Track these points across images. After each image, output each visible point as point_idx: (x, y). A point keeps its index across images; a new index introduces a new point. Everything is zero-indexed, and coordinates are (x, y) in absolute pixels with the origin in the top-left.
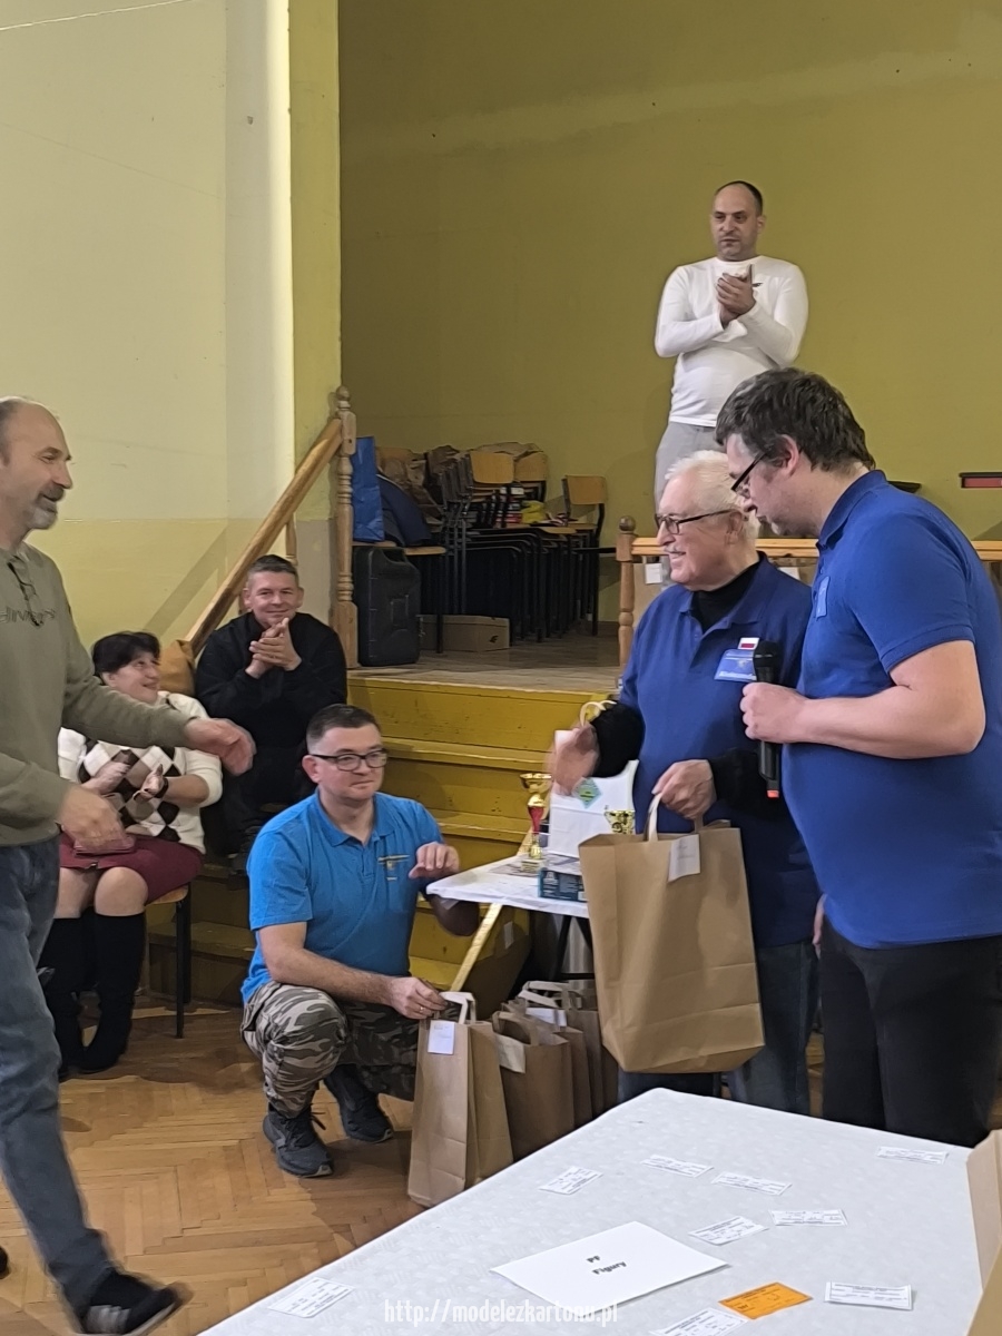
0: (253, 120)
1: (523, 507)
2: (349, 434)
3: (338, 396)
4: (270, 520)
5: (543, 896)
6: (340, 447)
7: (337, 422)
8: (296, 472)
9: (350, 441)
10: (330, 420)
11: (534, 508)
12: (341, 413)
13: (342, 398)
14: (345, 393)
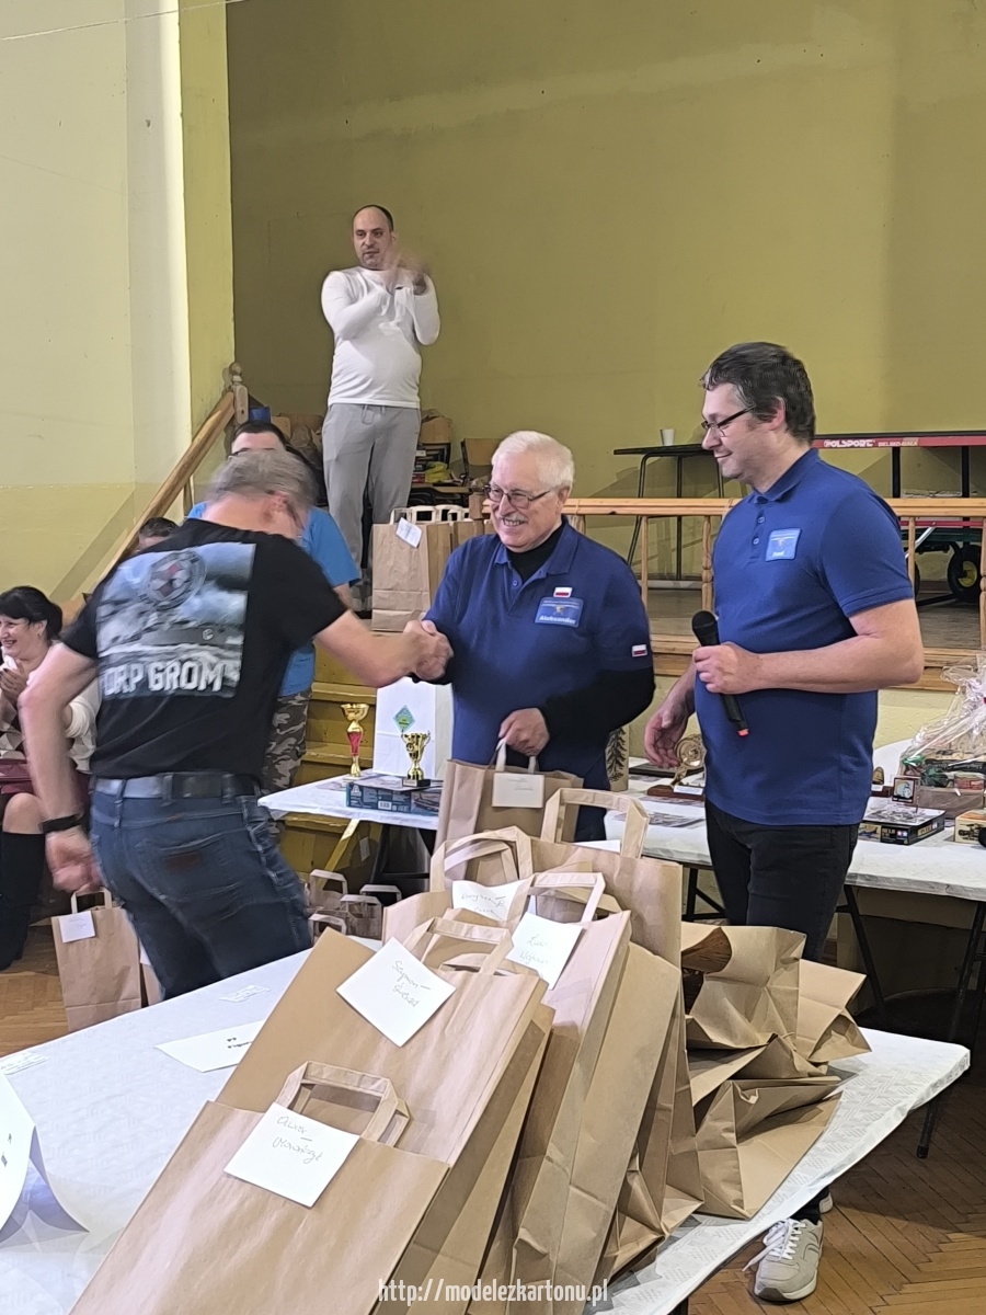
0: (151, 123)
1: (425, 468)
2: (242, 405)
3: (232, 372)
4: (167, 485)
5: (350, 805)
6: (233, 417)
7: (230, 395)
8: (193, 440)
9: (243, 412)
10: (224, 394)
11: (436, 469)
12: (233, 387)
13: (234, 373)
14: (238, 369)
